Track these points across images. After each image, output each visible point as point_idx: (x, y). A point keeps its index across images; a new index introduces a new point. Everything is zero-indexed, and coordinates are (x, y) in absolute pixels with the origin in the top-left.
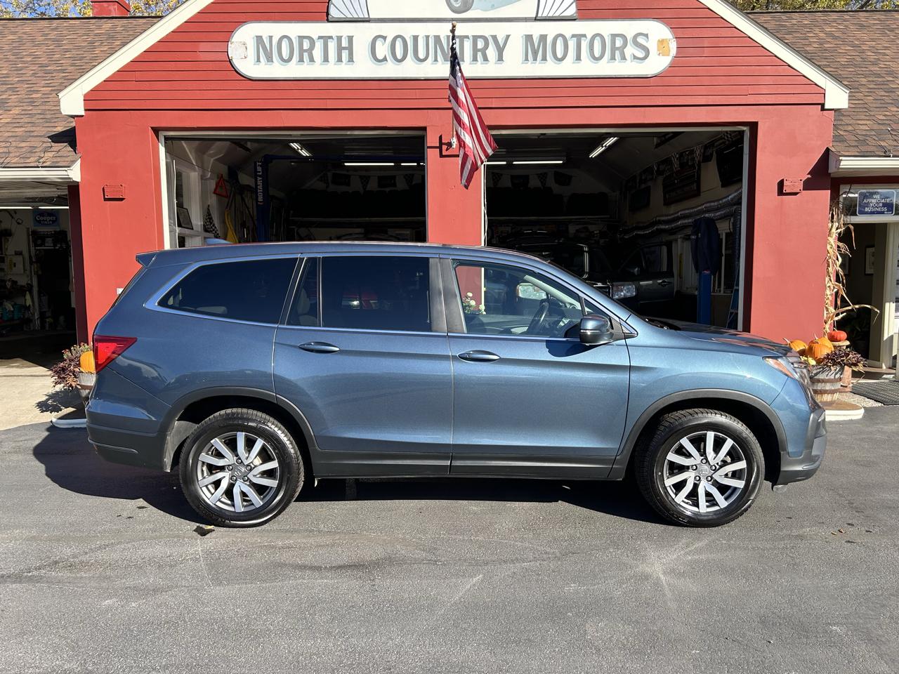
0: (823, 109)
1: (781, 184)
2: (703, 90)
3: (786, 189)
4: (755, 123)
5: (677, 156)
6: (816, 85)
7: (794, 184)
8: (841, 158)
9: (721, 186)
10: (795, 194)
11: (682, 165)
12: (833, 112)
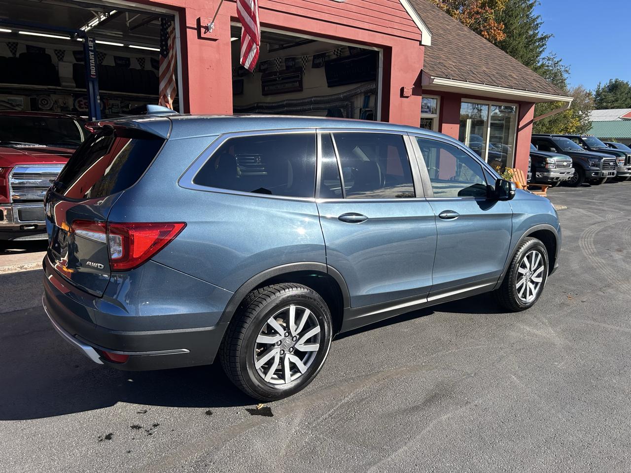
0: (420, 44)
1: (402, 90)
2: (367, 19)
3: (405, 94)
4: (390, 48)
5: (280, 60)
6: (418, 28)
7: (408, 91)
8: (432, 77)
9: (329, 87)
10: (407, 97)
11: (288, 67)
12: (424, 47)
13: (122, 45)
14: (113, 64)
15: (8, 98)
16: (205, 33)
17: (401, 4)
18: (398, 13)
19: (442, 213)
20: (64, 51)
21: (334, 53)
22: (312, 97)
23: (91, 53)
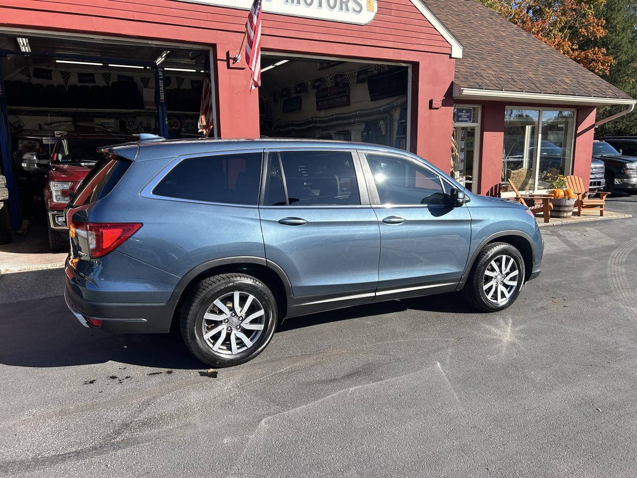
0: (451, 57)
1: (431, 102)
2: (391, 38)
3: (434, 106)
4: (418, 63)
5: (331, 77)
6: (447, 42)
7: (437, 103)
8: (462, 88)
9: (371, 100)
10: (437, 109)
11: (337, 84)
12: (454, 59)
13: (195, 71)
14: (190, 87)
15: (102, 121)
16: (233, 63)
17: (428, 21)
18: (425, 29)
19: (386, 218)
20: (149, 78)
21: (375, 69)
22: (357, 111)
23: (161, 81)
